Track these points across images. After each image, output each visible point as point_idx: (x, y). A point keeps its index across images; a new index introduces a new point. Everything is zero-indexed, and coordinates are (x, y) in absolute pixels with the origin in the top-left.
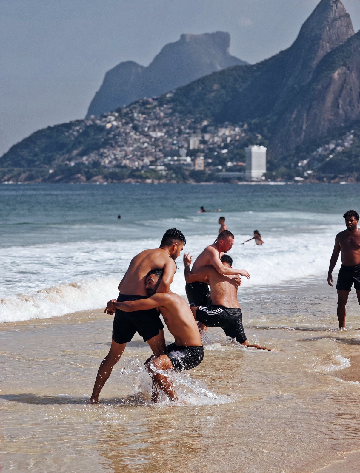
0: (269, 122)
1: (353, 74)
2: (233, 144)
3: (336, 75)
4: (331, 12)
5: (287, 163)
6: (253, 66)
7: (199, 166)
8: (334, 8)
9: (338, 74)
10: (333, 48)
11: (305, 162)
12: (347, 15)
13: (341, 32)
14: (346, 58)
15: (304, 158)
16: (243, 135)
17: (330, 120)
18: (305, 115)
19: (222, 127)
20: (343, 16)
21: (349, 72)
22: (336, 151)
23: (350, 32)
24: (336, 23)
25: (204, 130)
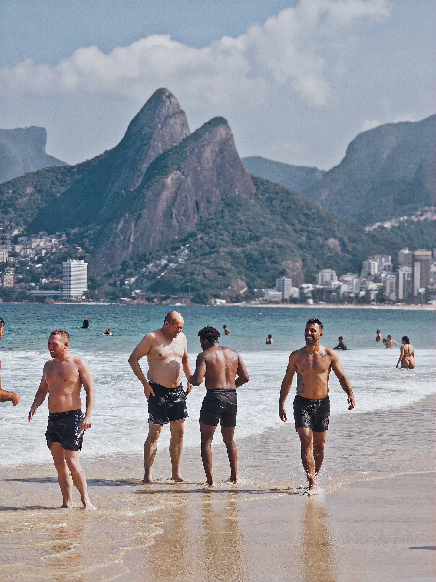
0: (91, 232)
1: (189, 180)
2: (49, 258)
3: (169, 180)
4: (164, 108)
5: (111, 281)
6: (73, 167)
7: (8, 283)
8: (168, 103)
9: (172, 179)
10: (166, 149)
11: (133, 280)
12: (182, 112)
13: (175, 131)
14: (182, 161)
15: (131, 275)
16: (61, 247)
17: (162, 232)
18: (133, 225)
19: (36, 237)
20: (177, 113)
21: (184, 177)
22: (168, 268)
23: (185, 132)
24: (169, 121)
25: (15, 240)
